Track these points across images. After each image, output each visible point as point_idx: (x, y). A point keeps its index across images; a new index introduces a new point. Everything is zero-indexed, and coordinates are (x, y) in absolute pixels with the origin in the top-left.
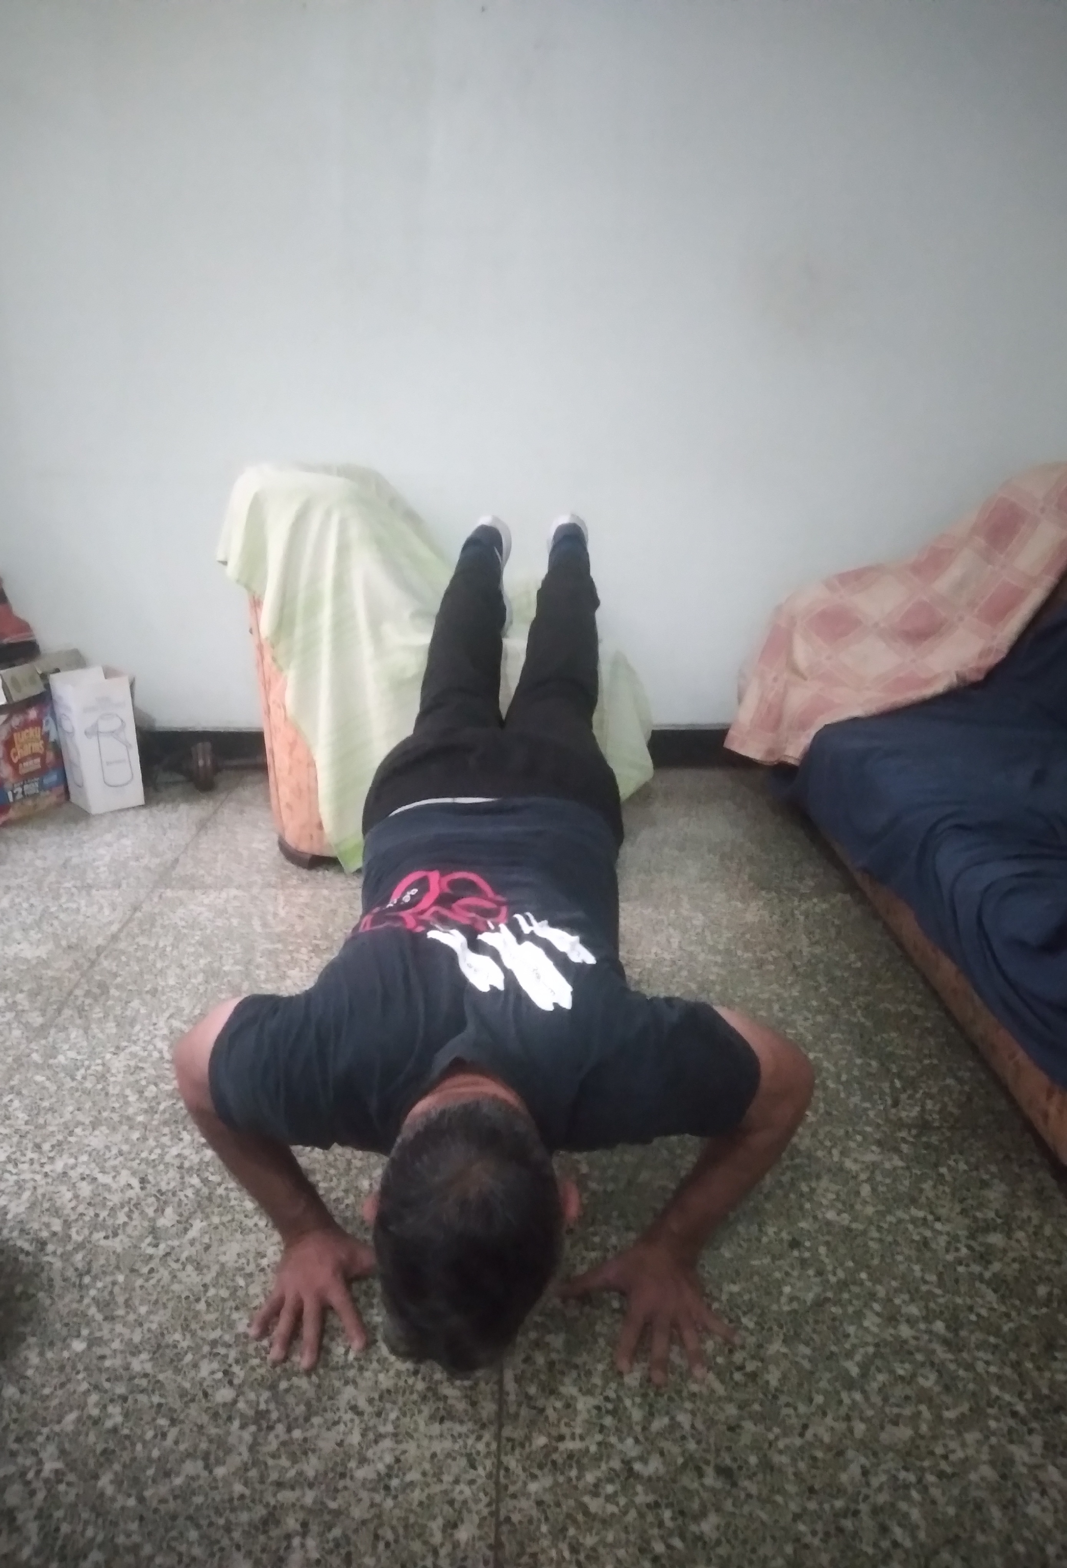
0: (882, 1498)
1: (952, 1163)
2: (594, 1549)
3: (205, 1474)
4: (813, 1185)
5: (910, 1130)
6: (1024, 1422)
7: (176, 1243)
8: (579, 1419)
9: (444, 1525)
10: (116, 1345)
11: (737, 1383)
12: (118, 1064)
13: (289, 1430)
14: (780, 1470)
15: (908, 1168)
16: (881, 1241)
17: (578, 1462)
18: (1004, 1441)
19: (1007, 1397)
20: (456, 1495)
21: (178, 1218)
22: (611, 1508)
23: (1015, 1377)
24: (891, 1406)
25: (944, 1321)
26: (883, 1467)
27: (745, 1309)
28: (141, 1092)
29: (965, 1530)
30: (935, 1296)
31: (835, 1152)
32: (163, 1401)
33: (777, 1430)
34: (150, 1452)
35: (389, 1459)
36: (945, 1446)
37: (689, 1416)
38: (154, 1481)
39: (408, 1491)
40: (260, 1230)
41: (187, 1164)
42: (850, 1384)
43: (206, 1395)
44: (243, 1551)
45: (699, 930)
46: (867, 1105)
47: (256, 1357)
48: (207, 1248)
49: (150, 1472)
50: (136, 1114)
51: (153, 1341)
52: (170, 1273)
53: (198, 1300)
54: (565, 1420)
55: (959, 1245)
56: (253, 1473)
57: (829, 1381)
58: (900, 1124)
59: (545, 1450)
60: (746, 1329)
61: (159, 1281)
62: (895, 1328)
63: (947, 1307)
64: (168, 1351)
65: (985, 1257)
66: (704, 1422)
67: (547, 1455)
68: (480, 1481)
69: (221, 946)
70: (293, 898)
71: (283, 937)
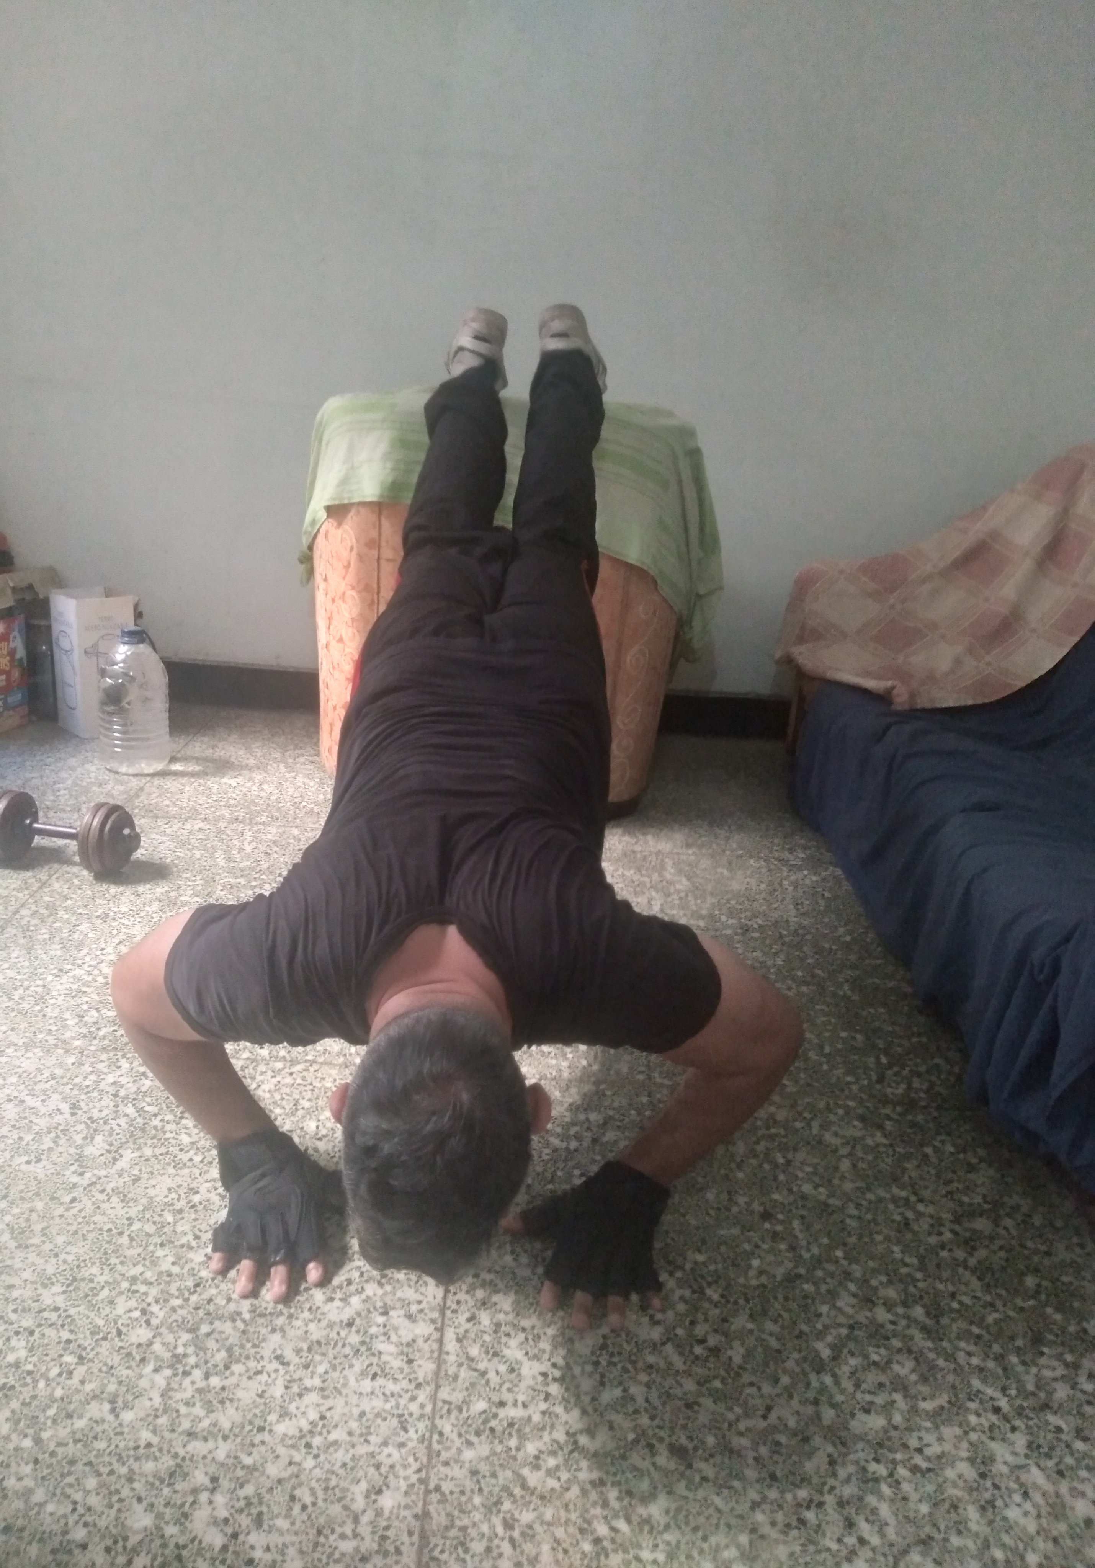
0: (848, 1491)
1: (937, 1144)
2: (530, 1527)
3: (111, 1418)
4: (790, 1156)
5: (894, 1107)
6: (1007, 1419)
7: (103, 1173)
8: (523, 1385)
9: (368, 1491)
10: (26, 1275)
11: (697, 1358)
13: (207, 1376)
14: (739, 1455)
15: (891, 1145)
16: (859, 1218)
17: (519, 1431)
18: (984, 1438)
19: (990, 1391)
20: (382, 1458)
21: (108, 1147)
22: (552, 1483)
23: (1000, 1371)
24: (863, 1392)
25: (924, 1306)
26: (852, 1457)
27: (710, 1279)
29: (939, 1529)
30: (915, 1280)
31: (815, 1125)
32: (72, 1337)
33: (738, 1410)
34: (54, 1389)
35: (313, 1415)
36: (920, 1439)
37: (644, 1389)
38: (54, 1421)
39: (331, 1450)
40: (195, 1166)
41: (122, 1093)
42: (820, 1367)
43: (119, 1333)
44: (145, 1503)
45: (682, 895)
46: (849, 1079)
47: (177, 1297)
48: (137, 1180)
49: (51, 1412)
50: (73, 1038)
51: (68, 1273)
52: (93, 1204)
53: (121, 1234)
54: (507, 1385)
55: (942, 1229)
56: (163, 1420)
57: (797, 1361)
58: (885, 1101)
59: (483, 1416)
60: (710, 1300)
61: (81, 1211)
62: (871, 1310)
63: (927, 1293)
64: (83, 1285)
65: (970, 1243)
66: (659, 1397)
67: (485, 1422)
68: (410, 1445)
69: (180, 876)
70: (261, 834)
71: (247, 872)
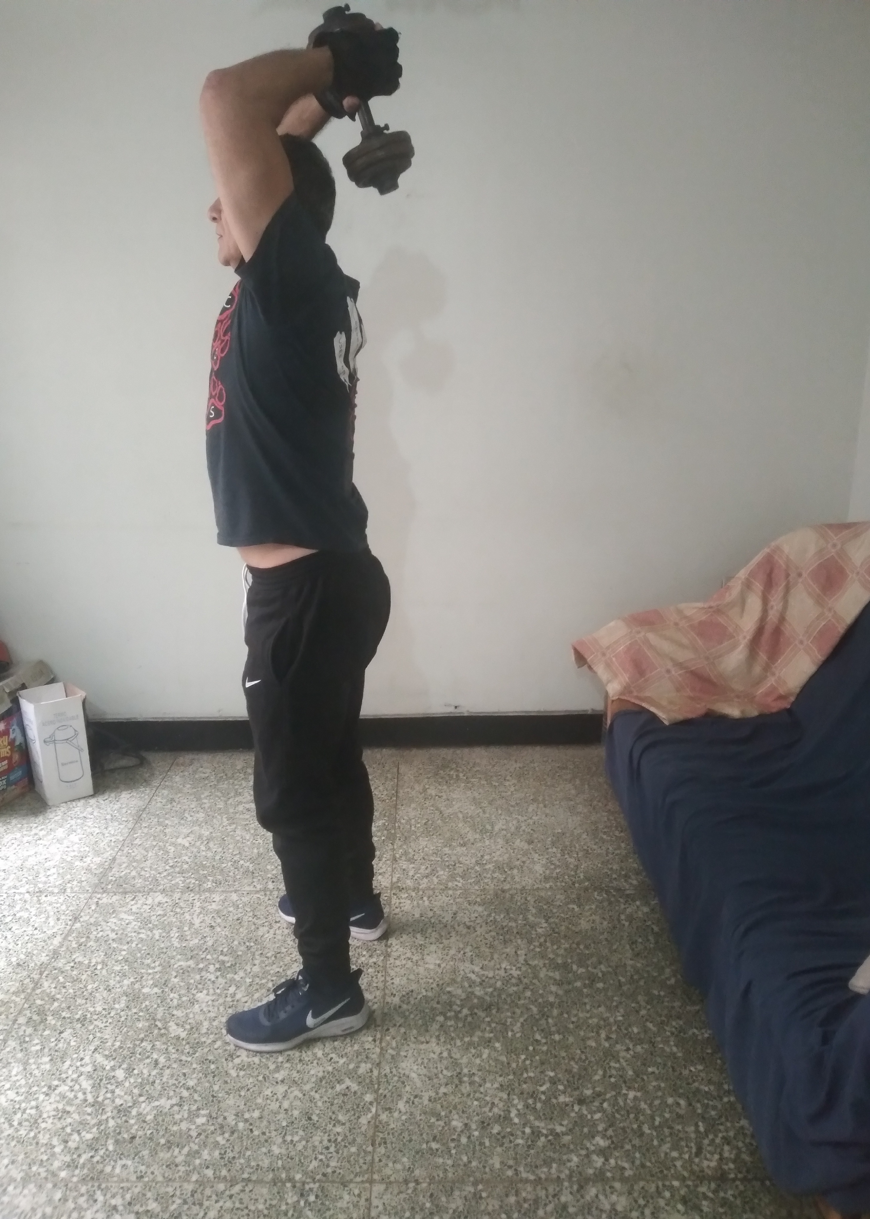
5: (710, 1184)
12: (49, 1107)
28: (66, 1142)
58: (702, 1176)
69: (143, 963)
70: (207, 904)
71: (195, 952)
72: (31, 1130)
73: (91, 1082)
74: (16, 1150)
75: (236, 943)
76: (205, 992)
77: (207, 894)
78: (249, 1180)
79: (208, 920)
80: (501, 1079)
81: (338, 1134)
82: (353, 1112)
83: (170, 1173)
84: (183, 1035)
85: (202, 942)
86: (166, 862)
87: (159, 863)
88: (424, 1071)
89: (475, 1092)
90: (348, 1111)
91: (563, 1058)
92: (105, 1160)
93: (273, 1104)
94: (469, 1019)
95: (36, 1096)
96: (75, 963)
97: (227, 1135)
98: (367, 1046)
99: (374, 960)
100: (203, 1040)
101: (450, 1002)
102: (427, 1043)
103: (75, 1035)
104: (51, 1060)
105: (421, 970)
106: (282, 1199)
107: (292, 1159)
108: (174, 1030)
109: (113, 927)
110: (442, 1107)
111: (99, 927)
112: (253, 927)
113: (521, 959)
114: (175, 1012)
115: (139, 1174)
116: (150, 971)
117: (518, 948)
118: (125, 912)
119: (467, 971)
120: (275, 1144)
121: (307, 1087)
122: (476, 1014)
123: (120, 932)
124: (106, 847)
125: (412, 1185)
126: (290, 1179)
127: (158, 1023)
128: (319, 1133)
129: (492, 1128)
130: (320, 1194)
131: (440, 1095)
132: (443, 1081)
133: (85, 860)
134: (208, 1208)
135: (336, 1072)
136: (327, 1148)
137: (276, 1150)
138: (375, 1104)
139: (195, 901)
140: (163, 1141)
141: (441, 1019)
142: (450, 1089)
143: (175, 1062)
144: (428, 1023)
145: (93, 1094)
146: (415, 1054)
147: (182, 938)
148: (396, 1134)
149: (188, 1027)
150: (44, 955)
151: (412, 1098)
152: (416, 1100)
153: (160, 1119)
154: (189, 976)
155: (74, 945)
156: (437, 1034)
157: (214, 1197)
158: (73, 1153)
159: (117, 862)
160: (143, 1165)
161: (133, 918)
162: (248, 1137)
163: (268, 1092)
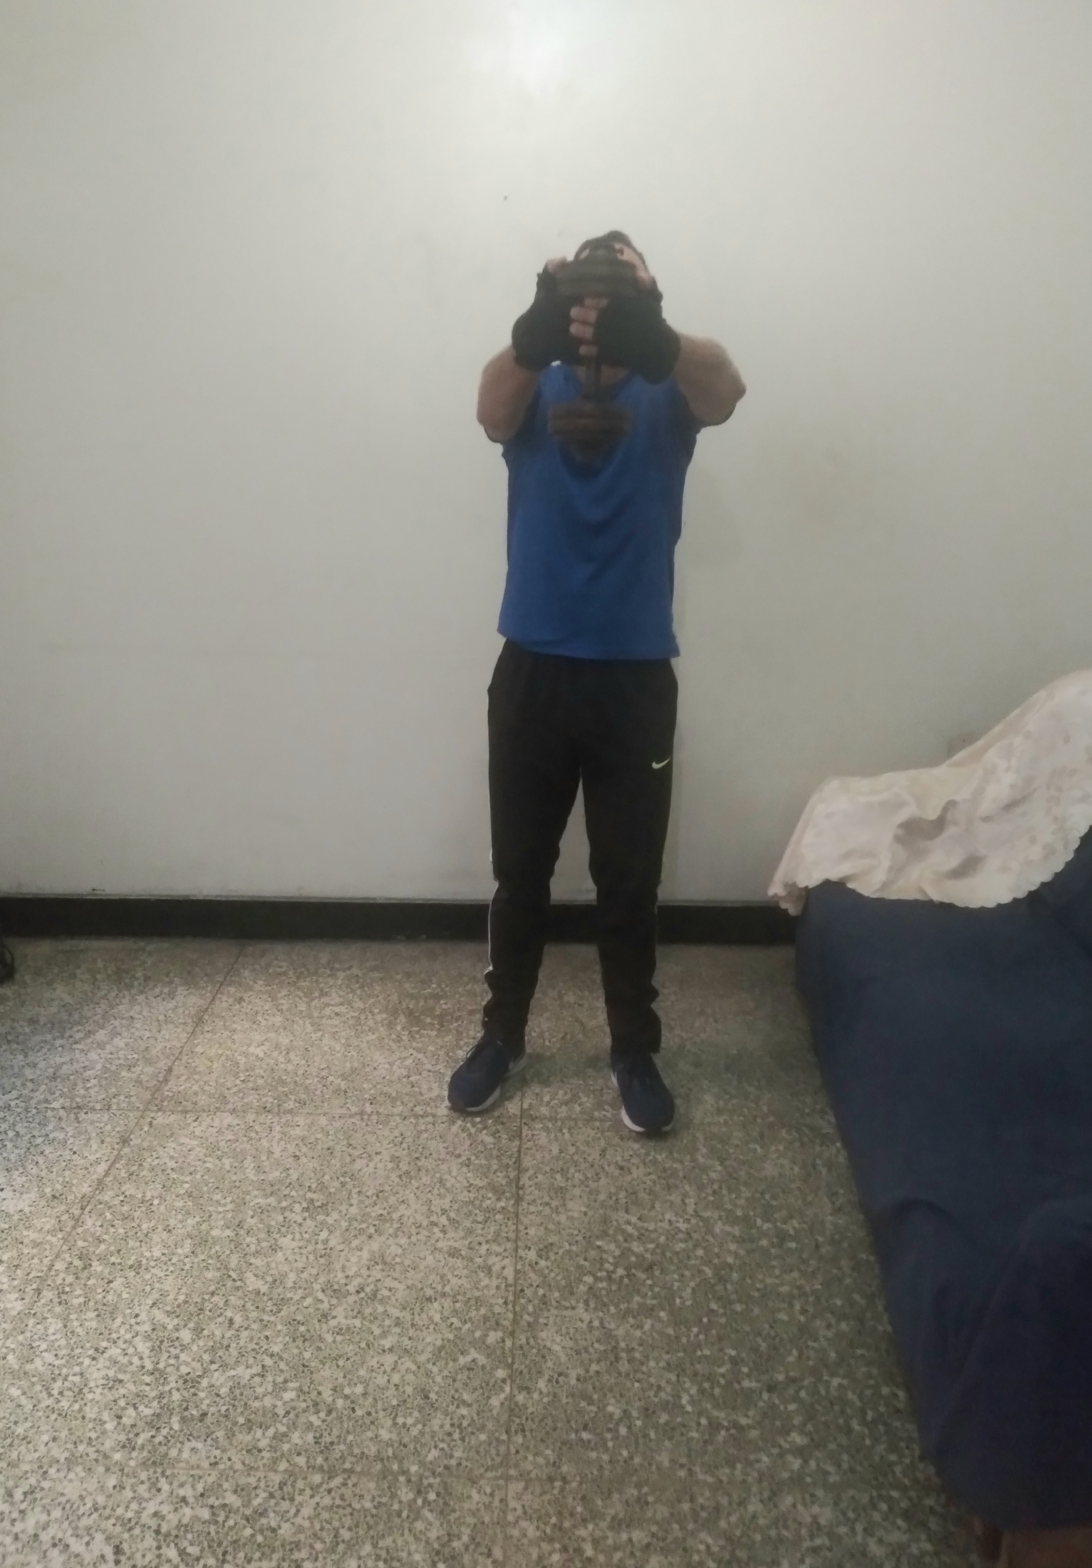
12: (97, 1374)
15: (937, 1554)
28: (119, 1417)
31: (860, 1529)
41: (164, 1528)
45: (716, 1186)
46: (892, 1458)
69: (211, 1199)
70: (289, 1128)
71: (276, 1188)
72: (76, 1401)
73: (149, 1344)
74: (58, 1425)
75: (327, 1177)
76: (290, 1236)
77: (289, 1116)
78: (351, 1471)
79: (291, 1149)
80: (667, 1357)
81: (463, 1417)
82: (481, 1391)
83: (253, 1460)
84: (264, 1289)
85: (285, 1175)
86: (236, 1076)
87: (228, 1076)
88: (570, 1344)
89: (636, 1371)
90: (475, 1389)
91: (747, 1334)
92: (169, 1441)
93: (379, 1377)
94: (626, 1281)
95: (79, 1360)
96: (126, 1197)
97: (322, 1415)
98: (497, 1309)
99: (502, 1204)
100: (289, 1295)
101: (601, 1259)
102: (573, 1308)
103: (127, 1285)
104: (98, 1316)
105: (563, 1218)
106: (393, 1496)
107: (405, 1446)
108: (253, 1283)
109: (172, 1153)
110: (594, 1388)
111: (154, 1153)
112: (348, 1159)
113: (690, 1209)
114: (252, 1260)
115: (213, 1460)
116: (221, 1209)
117: (685, 1195)
118: (186, 1136)
119: (621, 1221)
120: (383, 1427)
121: (422, 1358)
122: (634, 1275)
123: (180, 1160)
124: (160, 1054)
125: (558, 1484)
126: (405, 1472)
127: (231, 1273)
128: (439, 1415)
129: (659, 1417)
130: (443, 1492)
131: (592, 1373)
132: (595, 1356)
133: (133, 1070)
134: (301, 1504)
135: (458, 1341)
136: (450, 1434)
137: (385, 1435)
138: (508, 1382)
139: (274, 1125)
140: (241, 1420)
141: (589, 1279)
142: (602, 1367)
143: (254, 1322)
144: (573, 1284)
145: (153, 1359)
146: (558, 1321)
147: (258, 1169)
148: (536, 1420)
149: (269, 1279)
150: (86, 1185)
151: (556, 1376)
152: (561, 1379)
153: (237, 1392)
154: (269, 1216)
155: (123, 1174)
156: (585, 1297)
157: (308, 1492)
158: (129, 1432)
159: (175, 1073)
160: (217, 1449)
161: (196, 1143)
162: (349, 1419)
163: (374, 1363)
